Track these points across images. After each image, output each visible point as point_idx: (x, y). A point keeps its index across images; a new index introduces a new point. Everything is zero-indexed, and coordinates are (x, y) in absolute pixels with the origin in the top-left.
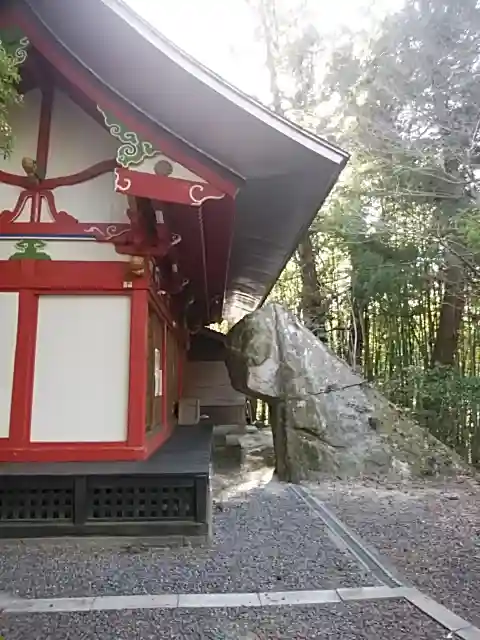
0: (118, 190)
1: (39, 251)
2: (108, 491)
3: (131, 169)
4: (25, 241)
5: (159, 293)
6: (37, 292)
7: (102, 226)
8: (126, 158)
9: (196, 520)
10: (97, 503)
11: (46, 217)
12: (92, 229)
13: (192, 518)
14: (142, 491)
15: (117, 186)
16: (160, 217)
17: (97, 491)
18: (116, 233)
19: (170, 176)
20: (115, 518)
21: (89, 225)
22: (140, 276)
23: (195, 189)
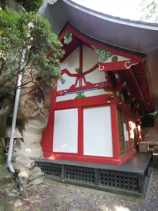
0: (101, 71)
1: (82, 95)
2: (106, 175)
3: (104, 62)
4: (78, 92)
5: (120, 103)
6: (82, 108)
7: (99, 84)
8: (102, 59)
9: (139, 192)
10: (102, 179)
11: (84, 84)
12: (96, 85)
13: (138, 191)
14: (118, 177)
15: (100, 69)
16: (117, 76)
17: (102, 174)
18: (104, 85)
19: (117, 61)
20: (112, 186)
21: (95, 84)
22: (112, 99)
23: (127, 63)
